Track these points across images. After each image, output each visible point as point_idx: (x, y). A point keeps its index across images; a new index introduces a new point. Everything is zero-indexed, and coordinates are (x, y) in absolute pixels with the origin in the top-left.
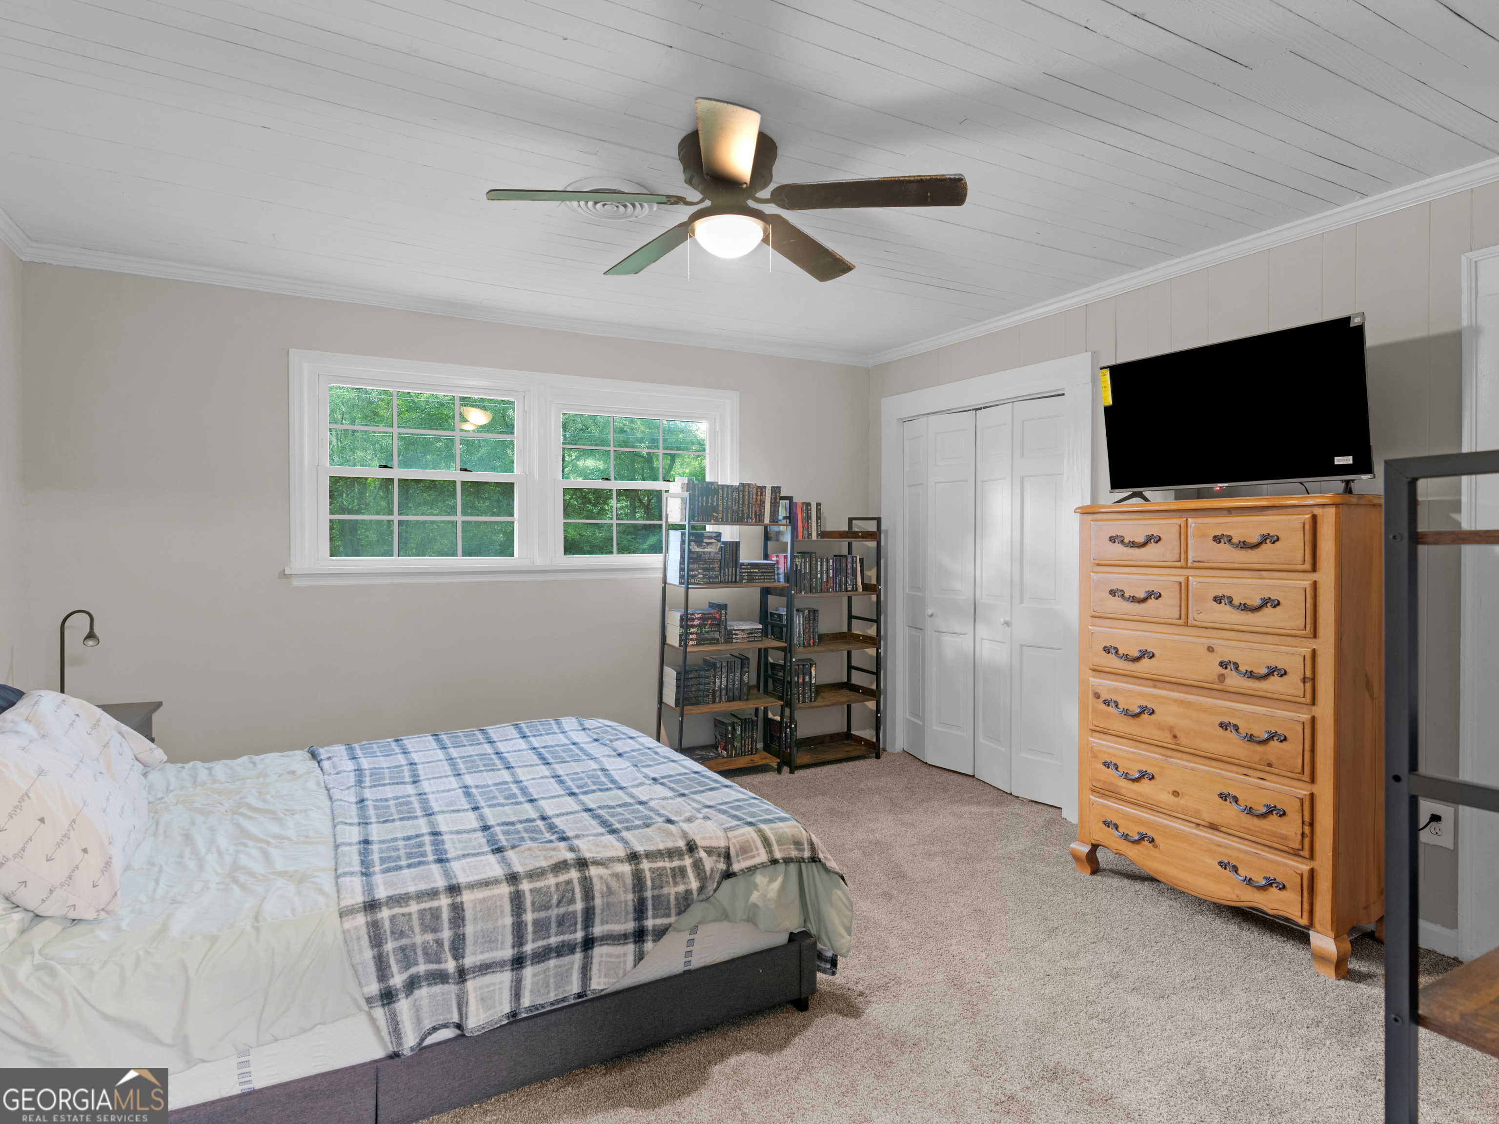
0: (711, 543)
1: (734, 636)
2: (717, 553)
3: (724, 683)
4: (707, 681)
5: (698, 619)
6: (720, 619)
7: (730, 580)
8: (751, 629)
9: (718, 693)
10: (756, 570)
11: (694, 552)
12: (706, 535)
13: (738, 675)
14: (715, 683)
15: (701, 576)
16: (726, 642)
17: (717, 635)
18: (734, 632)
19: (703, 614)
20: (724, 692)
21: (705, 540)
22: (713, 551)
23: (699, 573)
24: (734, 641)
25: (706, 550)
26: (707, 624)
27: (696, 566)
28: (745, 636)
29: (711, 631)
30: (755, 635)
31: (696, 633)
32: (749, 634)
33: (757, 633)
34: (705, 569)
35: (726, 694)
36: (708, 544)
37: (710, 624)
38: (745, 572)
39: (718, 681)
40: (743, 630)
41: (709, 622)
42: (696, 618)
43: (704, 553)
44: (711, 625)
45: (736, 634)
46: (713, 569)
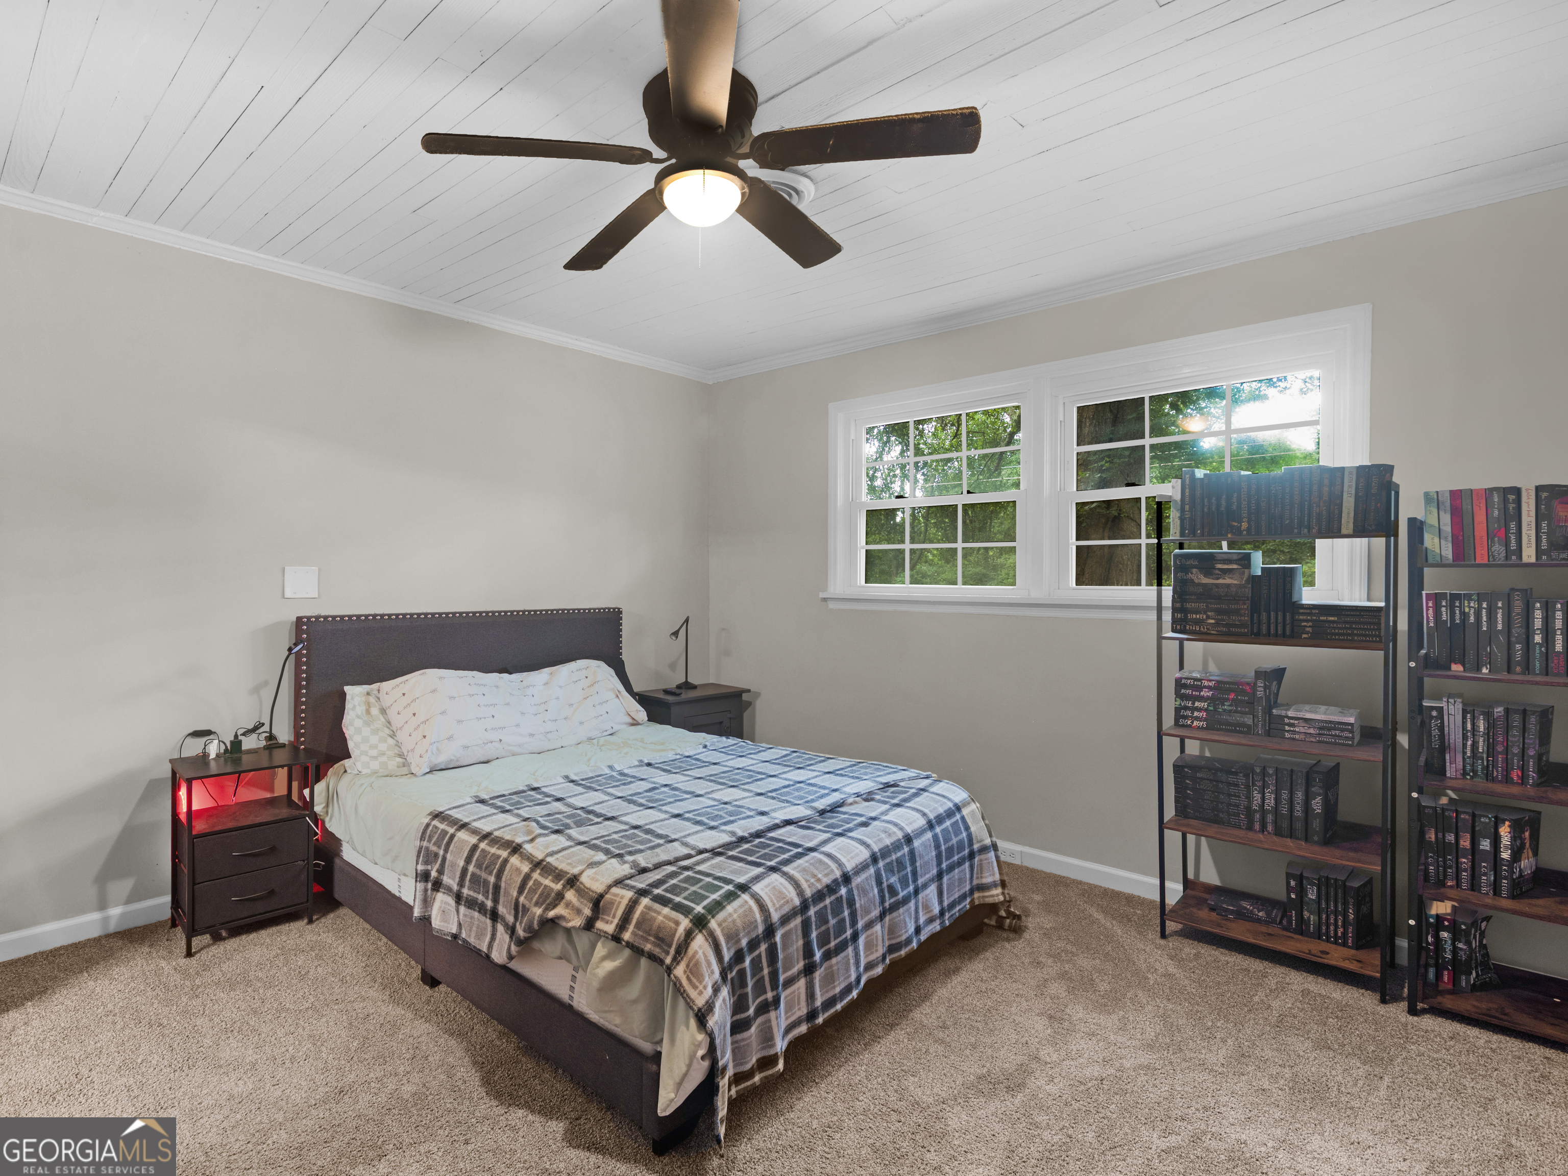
0: (1230, 571)
1: (1287, 728)
2: (1240, 586)
3: (1270, 801)
4: (1233, 790)
5: (1209, 688)
6: (1254, 694)
7: (1280, 631)
8: (1326, 722)
9: (1258, 816)
10: (1332, 618)
11: (1199, 584)
12: (1219, 557)
13: (1299, 795)
14: (1249, 797)
15: (1213, 621)
16: (1268, 733)
17: (1248, 720)
18: (1287, 721)
19: (1218, 682)
20: (1270, 818)
21: (1219, 566)
22: (1236, 582)
23: (1208, 617)
24: (1287, 735)
25: (1221, 581)
26: (1228, 699)
27: (1202, 606)
28: (1312, 731)
29: (1236, 712)
30: (1337, 732)
31: (1206, 710)
32: (1320, 728)
33: (1342, 730)
34: (1219, 612)
35: (1275, 822)
36: (1225, 572)
37: (1233, 700)
38: (1307, 621)
39: (1257, 796)
40: (1307, 720)
41: (1232, 696)
42: (1205, 687)
43: (1217, 585)
44: (1235, 702)
45: (1290, 725)
46: (1237, 612)
